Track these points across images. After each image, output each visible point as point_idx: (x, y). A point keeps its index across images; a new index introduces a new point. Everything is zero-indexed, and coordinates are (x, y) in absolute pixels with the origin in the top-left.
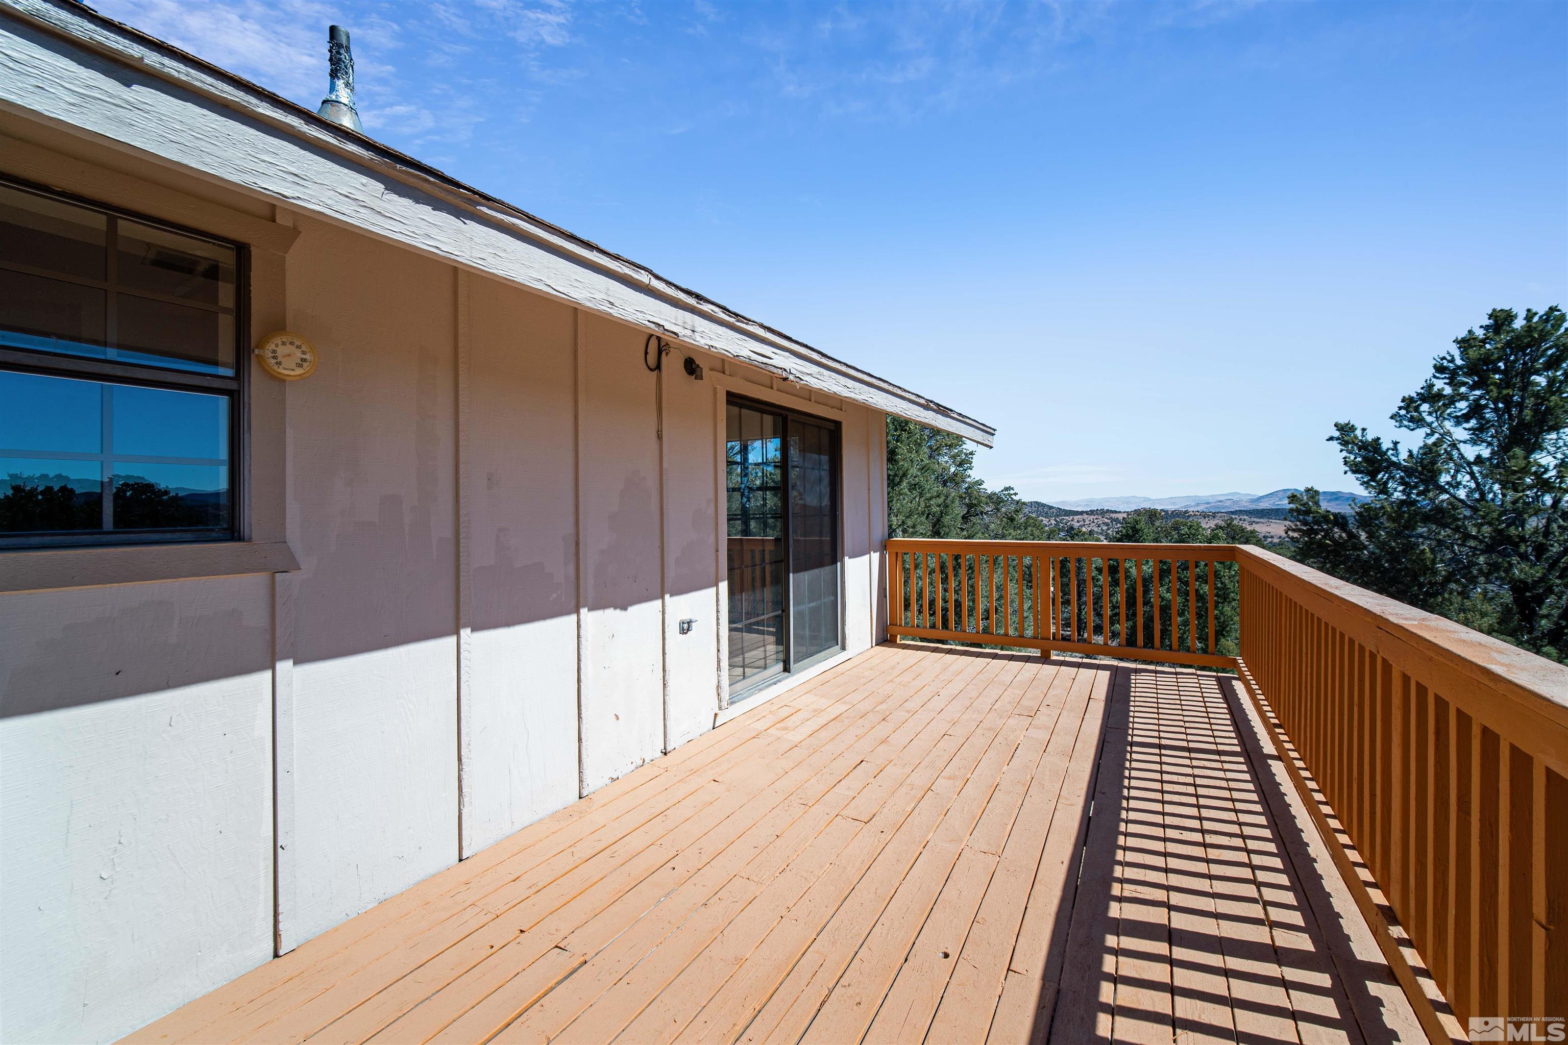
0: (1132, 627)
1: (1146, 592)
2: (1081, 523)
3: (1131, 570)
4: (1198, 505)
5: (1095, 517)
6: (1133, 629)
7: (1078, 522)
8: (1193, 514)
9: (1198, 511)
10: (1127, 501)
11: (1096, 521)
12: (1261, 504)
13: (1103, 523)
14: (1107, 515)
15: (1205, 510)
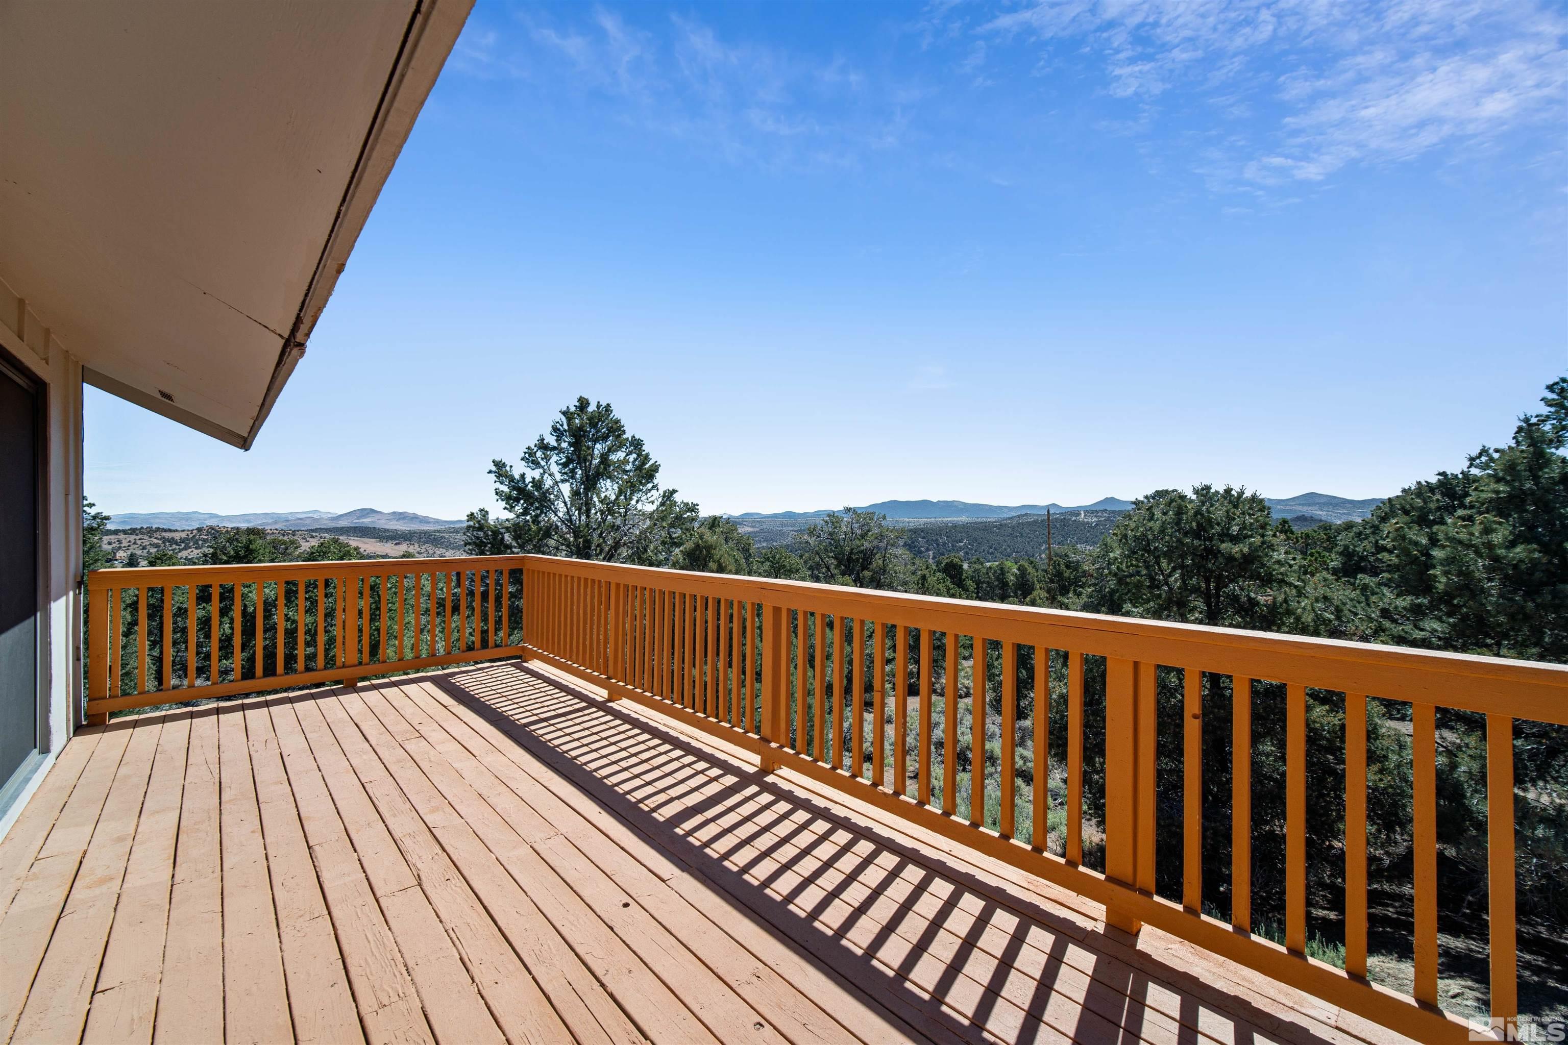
0: (249, 659)
1: (268, 615)
2: (114, 545)
3: (250, 595)
4: (276, 522)
5: (137, 537)
6: (252, 660)
7: (110, 543)
8: (271, 532)
9: (276, 530)
10: (187, 516)
11: (139, 542)
12: (340, 522)
13: (150, 544)
14: (157, 535)
15: (284, 528)
